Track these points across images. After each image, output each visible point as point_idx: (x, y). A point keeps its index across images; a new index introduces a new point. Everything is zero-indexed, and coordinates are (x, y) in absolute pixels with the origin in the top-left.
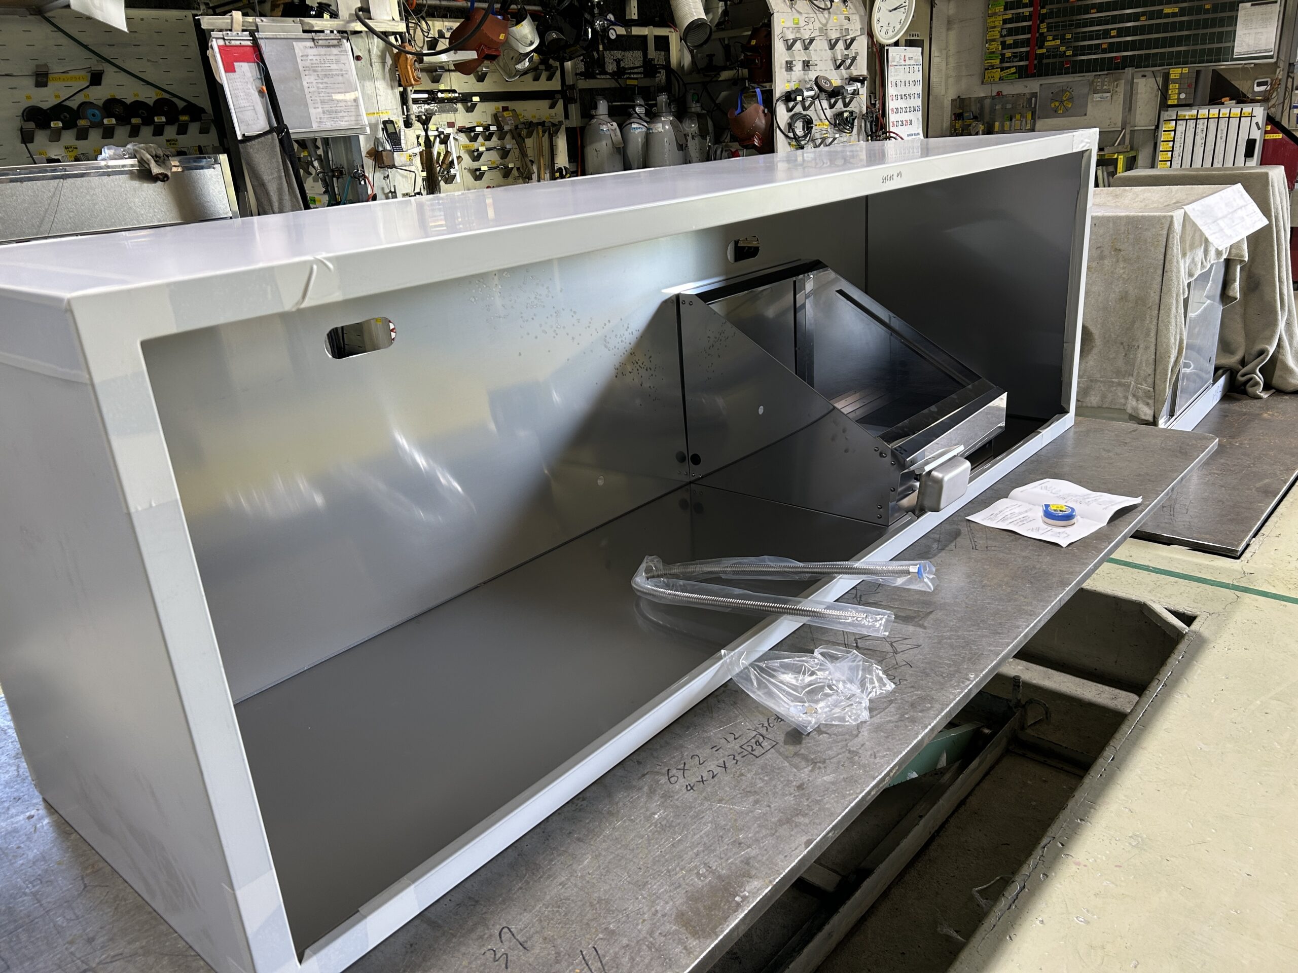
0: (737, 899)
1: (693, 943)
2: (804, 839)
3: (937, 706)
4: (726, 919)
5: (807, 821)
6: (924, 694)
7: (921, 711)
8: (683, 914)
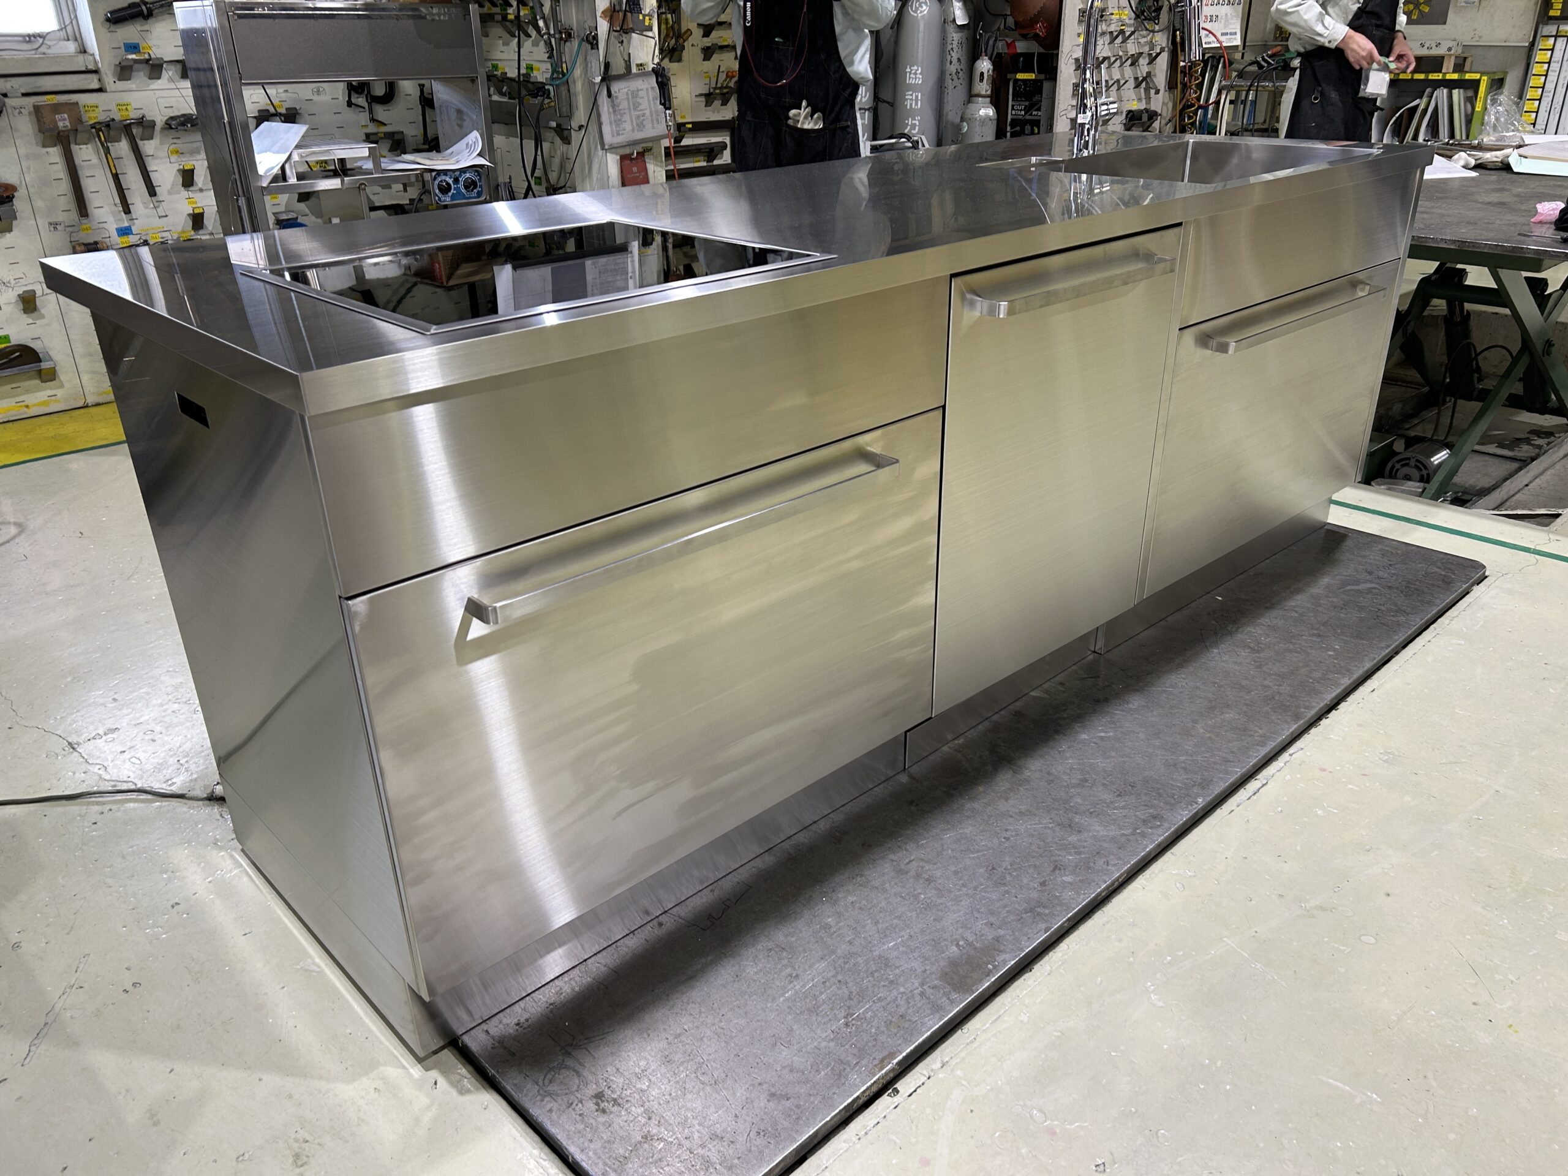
0: (990, 966)
1: (954, 996)
2: (1043, 926)
3: (1166, 825)
4: (981, 981)
5: (1047, 911)
6: (1155, 813)
7: (1151, 828)
8: (946, 974)
